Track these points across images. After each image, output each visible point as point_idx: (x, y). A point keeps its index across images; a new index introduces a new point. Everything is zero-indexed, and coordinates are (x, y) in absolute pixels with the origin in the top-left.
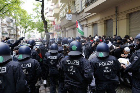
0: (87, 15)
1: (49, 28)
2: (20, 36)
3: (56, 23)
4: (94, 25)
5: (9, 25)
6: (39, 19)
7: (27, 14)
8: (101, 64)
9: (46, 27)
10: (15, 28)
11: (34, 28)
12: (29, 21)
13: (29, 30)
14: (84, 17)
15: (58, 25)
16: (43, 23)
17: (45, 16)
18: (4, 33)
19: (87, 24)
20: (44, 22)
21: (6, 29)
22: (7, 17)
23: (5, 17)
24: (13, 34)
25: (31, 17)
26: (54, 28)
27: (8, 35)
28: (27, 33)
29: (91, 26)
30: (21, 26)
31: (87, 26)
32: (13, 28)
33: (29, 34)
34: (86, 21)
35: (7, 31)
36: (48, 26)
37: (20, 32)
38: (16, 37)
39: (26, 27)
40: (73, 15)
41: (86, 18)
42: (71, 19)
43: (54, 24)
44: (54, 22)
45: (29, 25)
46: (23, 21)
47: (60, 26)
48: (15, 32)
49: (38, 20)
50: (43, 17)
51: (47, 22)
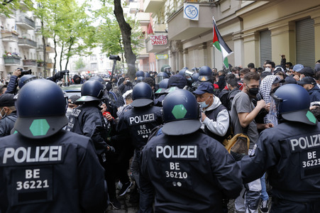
0: (242, 6)
1: (136, 43)
2: (55, 67)
3: (154, 30)
4: (261, 33)
5: (24, 35)
6: (108, 19)
7: (74, 4)
8: (296, 145)
9: (128, 41)
10: (40, 42)
11: (93, 44)
12: (81, 25)
13: (80, 48)
14: (235, 13)
15: (161, 34)
16: (119, 29)
17: (125, 10)
18: (9, 58)
19: (243, 33)
20: (121, 26)
21: (14, 47)
22: (18, 12)
23: (12, 13)
24: (34, 61)
25: (87, 12)
26: (150, 42)
27: (21, 63)
28: (75, 58)
29: (254, 38)
30: (57, 38)
31: (242, 39)
32: (34, 44)
33: (81, 60)
34: (239, 23)
35: (17, 52)
36: (133, 39)
37: (55, 54)
38: (42, 69)
39: (72, 41)
40: (202, 8)
41: (238, 14)
42: (197, 19)
43: (151, 31)
44: (151, 27)
45: (78, 36)
46: (63, 24)
47: (167, 37)
48: (41, 53)
49: (104, 21)
50: (119, 12)
51: (131, 26)
